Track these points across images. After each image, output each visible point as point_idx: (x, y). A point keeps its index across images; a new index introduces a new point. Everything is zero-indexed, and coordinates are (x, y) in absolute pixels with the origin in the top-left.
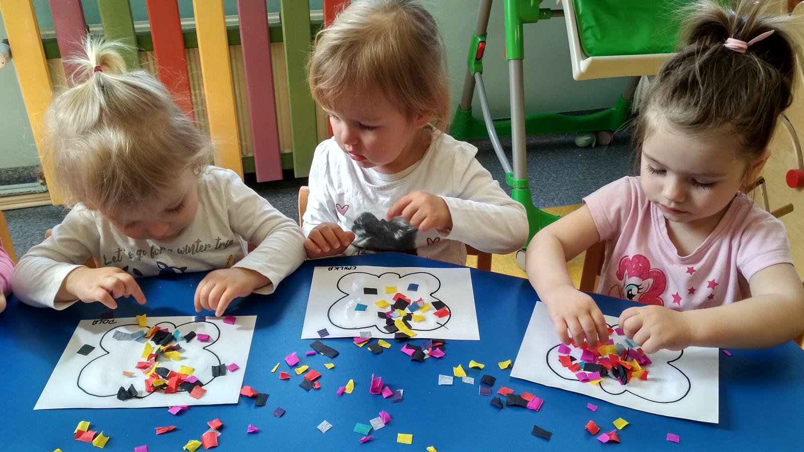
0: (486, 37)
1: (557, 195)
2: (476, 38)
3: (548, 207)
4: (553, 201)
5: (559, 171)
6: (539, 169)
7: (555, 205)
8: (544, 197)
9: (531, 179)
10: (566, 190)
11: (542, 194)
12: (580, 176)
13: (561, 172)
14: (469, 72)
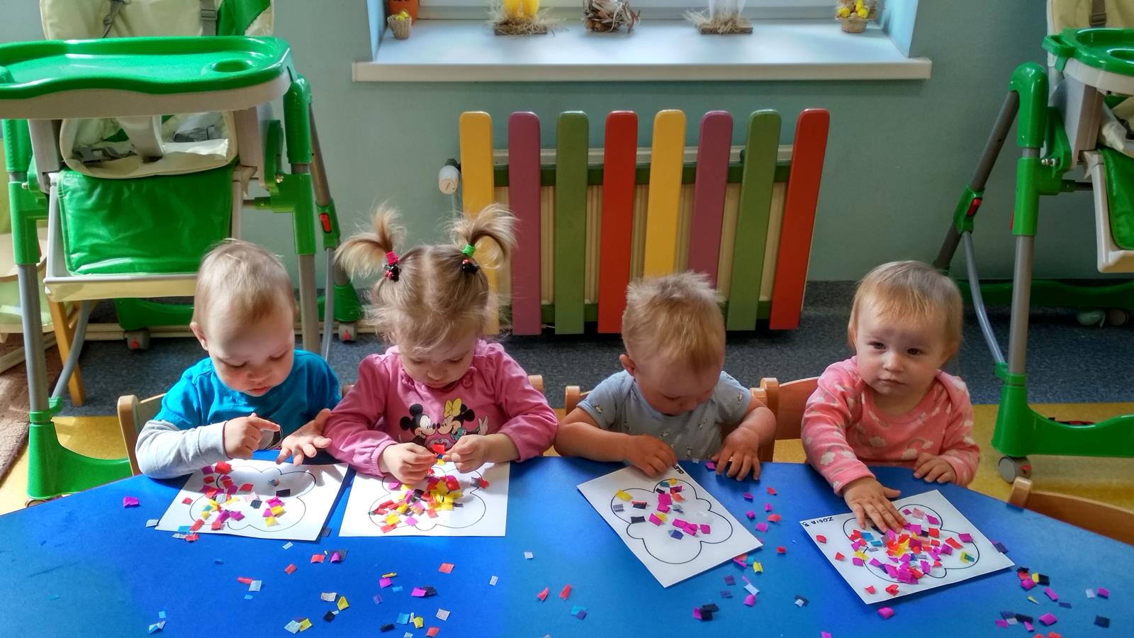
0: (983, 194)
2: (970, 193)
5: (1054, 355)
14: (954, 228)
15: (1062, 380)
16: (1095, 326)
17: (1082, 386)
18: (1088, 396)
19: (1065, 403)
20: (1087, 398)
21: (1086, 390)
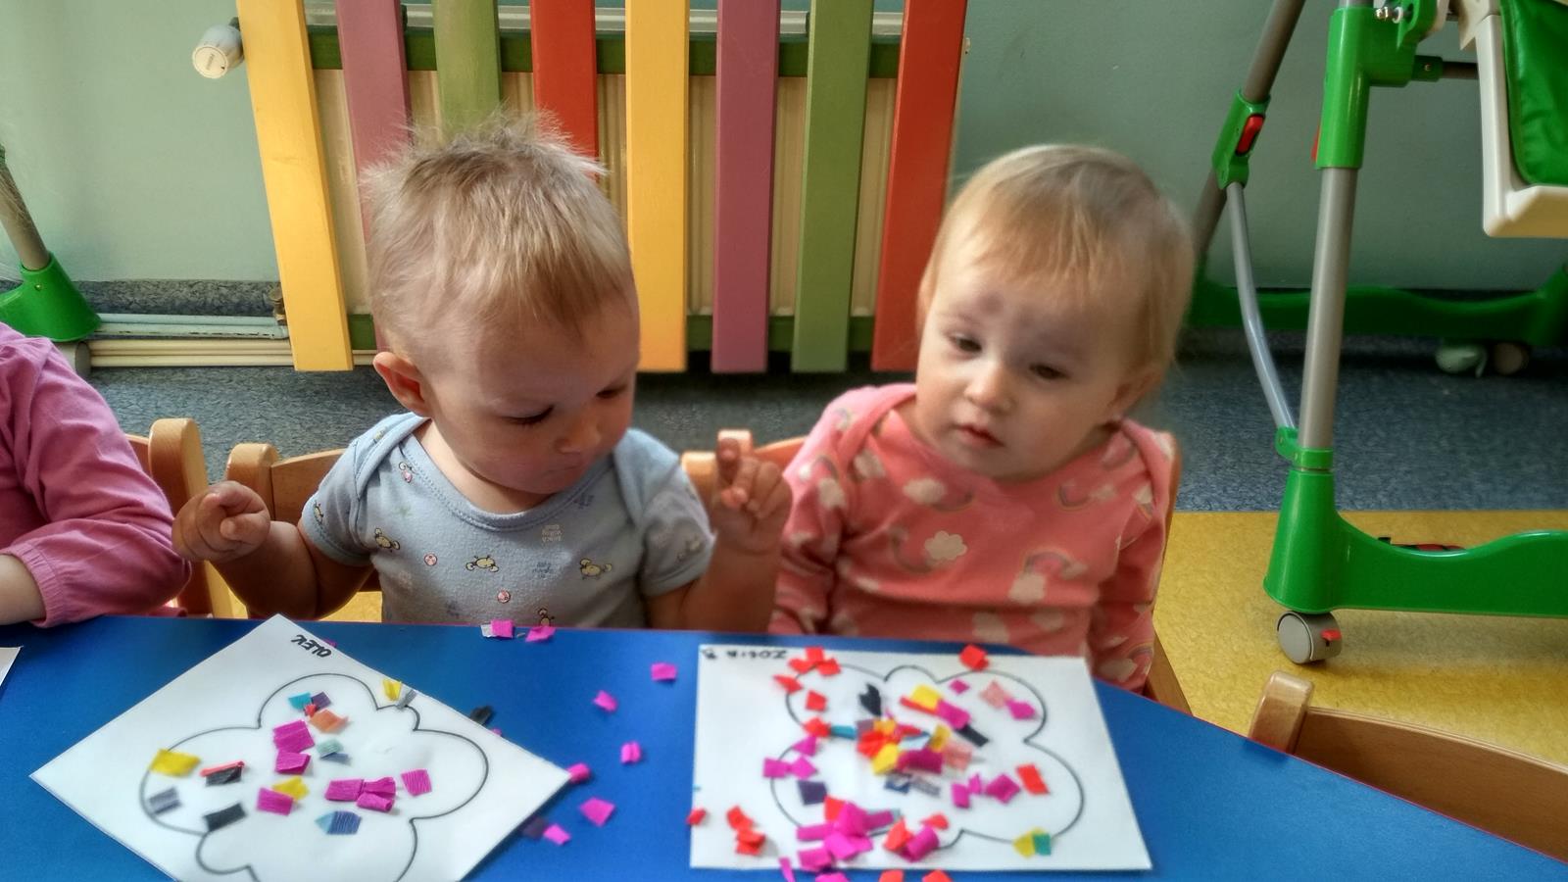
0: (1266, 106)
2: (1244, 105)
14: (1213, 180)
15: (1405, 468)
16: (1466, 373)
17: (1444, 479)
18: (1454, 498)
19: (1410, 510)
20: (1451, 502)
21: (1447, 487)
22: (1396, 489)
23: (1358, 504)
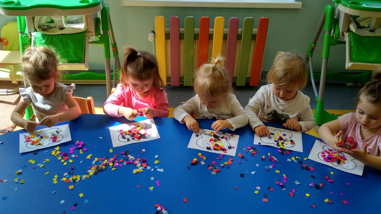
0: (316, 45)
1: (335, 105)
2: (312, 44)
3: (330, 109)
4: (333, 107)
5: (337, 95)
6: (329, 94)
7: (333, 109)
8: (329, 105)
9: (325, 97)
10: (338, 104)
11: (329, 104)
12: (346, 99)
13: (338, 96)
14: (307, 55)
16: (351, 87)
21: (345, 106)
22: (336, 106)
23: (330, 108)
